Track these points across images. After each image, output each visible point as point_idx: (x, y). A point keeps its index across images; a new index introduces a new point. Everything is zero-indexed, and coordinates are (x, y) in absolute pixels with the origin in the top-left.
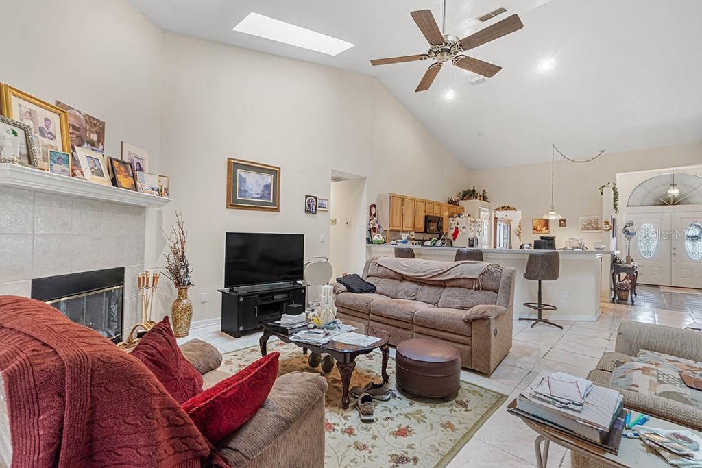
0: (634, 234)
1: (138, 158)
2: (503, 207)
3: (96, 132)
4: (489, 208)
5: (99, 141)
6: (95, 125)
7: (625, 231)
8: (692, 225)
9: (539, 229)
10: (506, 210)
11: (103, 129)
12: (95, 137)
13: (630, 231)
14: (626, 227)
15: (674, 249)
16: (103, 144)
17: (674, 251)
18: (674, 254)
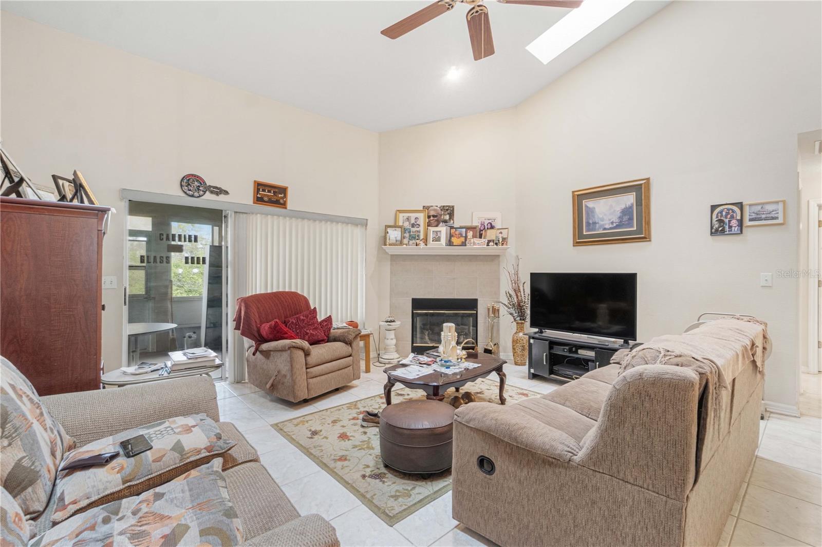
1: (489, 219)
3: (448, 214)
5: (450, 219)
6: (447, 210)
11: (453, 210)
12: (447, 217)
16: (453, 220)
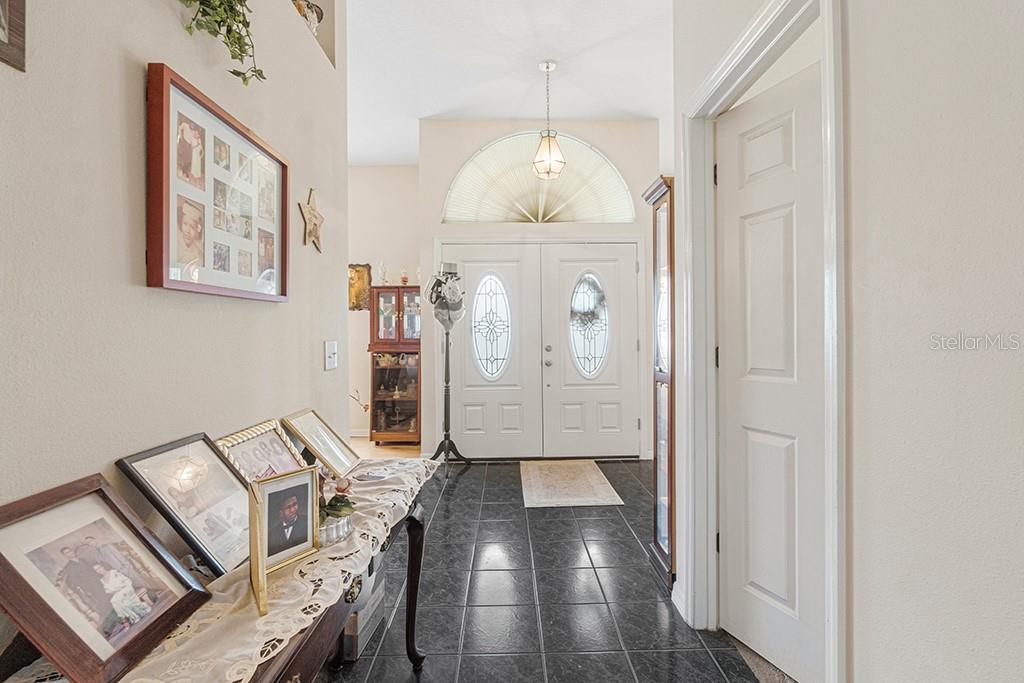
0: (458, 305)
7: (437, 297)
8: (580, 282)
13: (448, 296)
14: (439, 283)
15: (548, 349)
17: (547, 357)
18: (548, 364)
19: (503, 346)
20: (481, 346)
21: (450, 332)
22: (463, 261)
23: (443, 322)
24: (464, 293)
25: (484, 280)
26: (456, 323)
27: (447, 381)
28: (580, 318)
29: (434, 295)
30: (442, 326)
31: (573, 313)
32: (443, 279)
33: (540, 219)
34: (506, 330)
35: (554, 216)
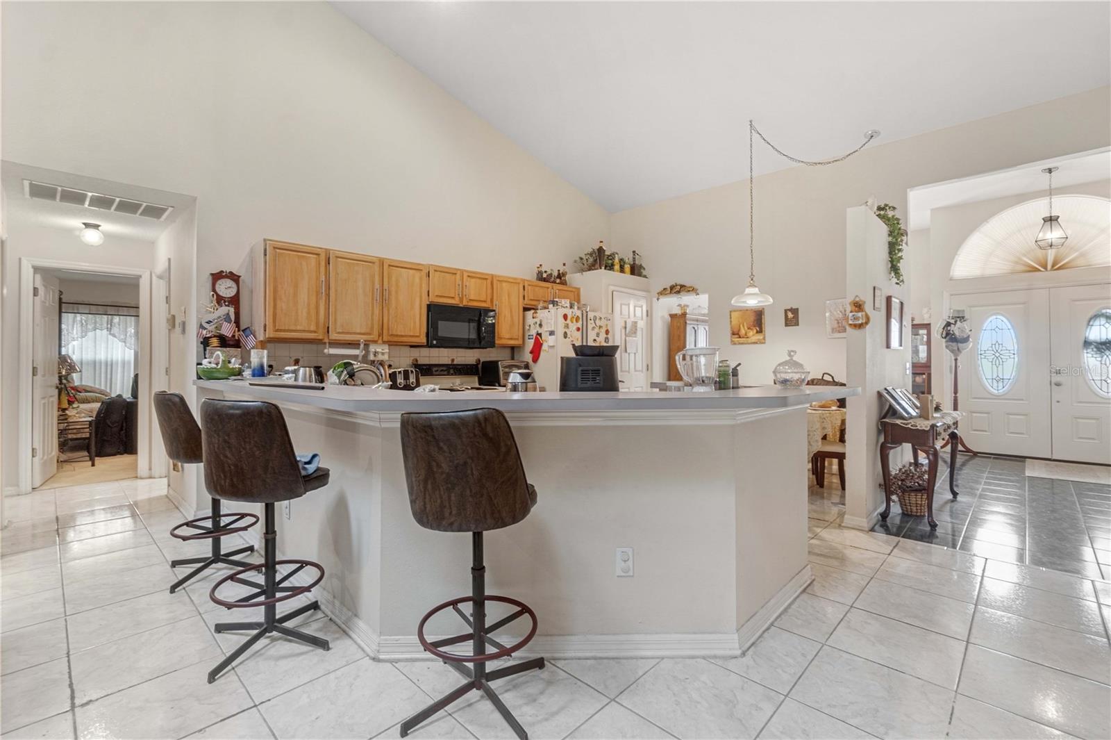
0: (966, 340)
2: (672, 288)
4: (648, 291)
7: (947, 334)
8: (1096, 316)
9: (743, 332)
10: (678, 292)
13: (957, 333)
14: (948, 324)
15: (1058, 372)
17: (1056, 378)
18: (1058, 384)
19: (1009, 369)
20: (987, 369)
21: (959, 358)
22: (970, 307)
23: (952, 351)
24: (971, 330)
25: (990, 320)
26: (964, 352)
27: (956, 392)
28: (1096, 347)
29: (944, 333)
30: (952, 355)
31: (1087, 344)
32: (953, 321)
33: (1049, 267)
34: (1013, 356)
35: (1063, 265)
